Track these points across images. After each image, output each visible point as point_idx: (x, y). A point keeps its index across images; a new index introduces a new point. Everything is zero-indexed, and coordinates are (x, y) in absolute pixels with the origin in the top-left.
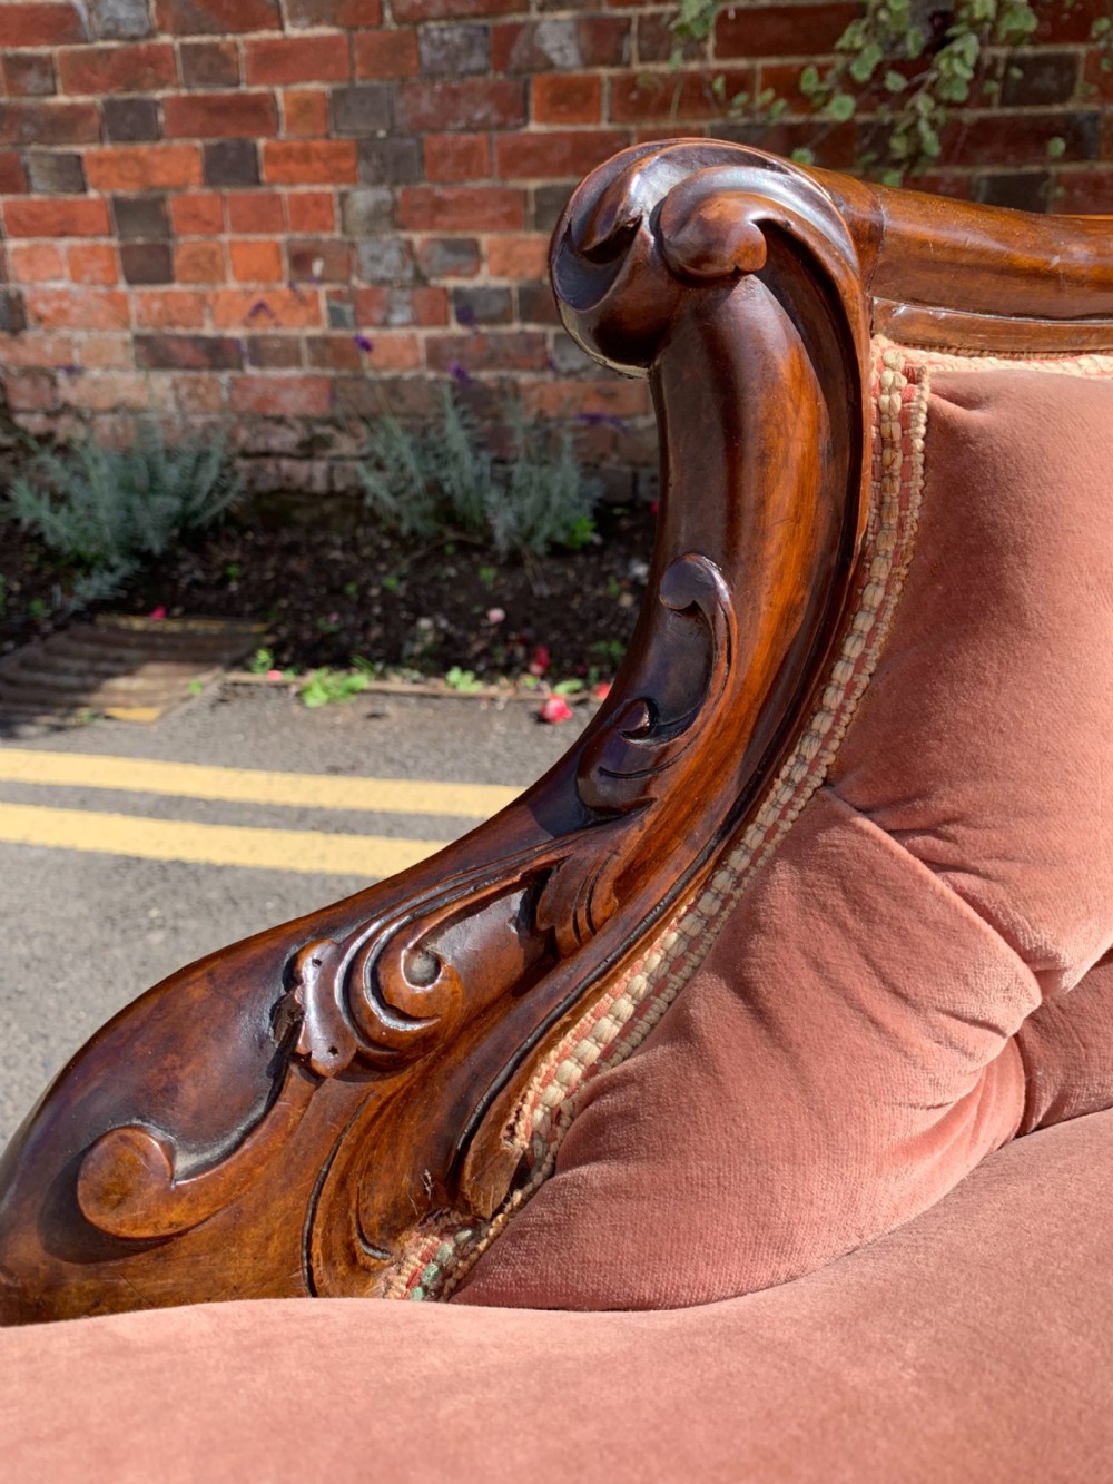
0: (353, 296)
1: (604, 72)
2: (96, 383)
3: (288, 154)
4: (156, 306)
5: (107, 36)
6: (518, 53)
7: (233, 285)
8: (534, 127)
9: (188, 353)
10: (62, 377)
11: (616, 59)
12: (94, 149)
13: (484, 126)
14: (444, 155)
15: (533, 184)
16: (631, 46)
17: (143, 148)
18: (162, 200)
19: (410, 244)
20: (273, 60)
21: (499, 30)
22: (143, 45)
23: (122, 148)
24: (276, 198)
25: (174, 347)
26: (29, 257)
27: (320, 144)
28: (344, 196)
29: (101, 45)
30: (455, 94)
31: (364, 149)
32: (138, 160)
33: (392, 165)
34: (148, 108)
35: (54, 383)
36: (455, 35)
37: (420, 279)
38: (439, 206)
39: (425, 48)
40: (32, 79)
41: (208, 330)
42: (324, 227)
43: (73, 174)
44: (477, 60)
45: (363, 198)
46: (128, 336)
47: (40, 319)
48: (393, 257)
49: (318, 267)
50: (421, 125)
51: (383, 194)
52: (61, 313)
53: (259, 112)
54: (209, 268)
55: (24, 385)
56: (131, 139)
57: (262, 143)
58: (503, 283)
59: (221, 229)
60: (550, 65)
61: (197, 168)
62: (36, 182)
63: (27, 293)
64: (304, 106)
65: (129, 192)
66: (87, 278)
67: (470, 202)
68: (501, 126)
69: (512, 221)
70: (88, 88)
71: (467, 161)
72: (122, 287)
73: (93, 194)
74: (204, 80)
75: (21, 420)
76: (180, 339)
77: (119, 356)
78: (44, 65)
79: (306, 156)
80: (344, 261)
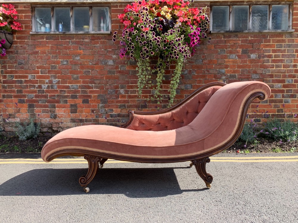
0: (99, 115)
1: (127, 94)
2: (65, 124)
3: (93, 101)
4: (74, 115)
5: (73, 89)
6: (118, 92)
7: (84, 113)
8: (119, 99)
9: (78, 121)
10: (60, 123)
11: (128, 93)
12: (69, 99)
13: (114, 99)
14: (110, 101)
15: (119, 104)
16: (129, 92)
17: (75, 99)
18: (77, 104)
19: (106, 109)
20: (91, 92)
21: (116, 90)
22: (77, 90)
23: (73, 99)
24: (90, 105)
25: (76, 120)
26: (58, 110)
27: (96, 100)
28: (98, 105)
29: (72, 89)
30: (111, 96)
31: (101, 100)
32: (74, 100)
33: (104, 102)
34: (77, 96)
35: (59, 124)
36: (112, 91)
37: (106, 113)
38: (109, 106)
39: (108, 92)
40: (63, 92)
41: (80, 118)
42: (96, 108)
43: (66, 102)
44: (114, 93)
45: (101, 105)
46: (70, 119)
47: (59, 117)
48: (104, 111)
49: (95, 112)
50: (108, 98)
51: (103, 105)
52: (62, 116)
53: (90, 97)
54: (82, 112)
55: (55, 124)
56: (74, 98)
57: (89, 99)
58: (116, 113)
59: (84, 108)
60: (121, 94)
61: (82, 101)
62: (61, 102)
63: (57, 114)
64: (95, 96)
65: (73, 104)
66: (66, 112)
67: (112, 106)
68: (116, 99)
69: (117, 107)
70: (70, 93)
71: (112, 102)
72: (70, 113)
73: (68, 104)
74: (83, 93)
75: (53, 129)
76: (77, 119)
77: (68, 121)
78: (65, 91)
79: (94, 101)
80: (98, 111)
